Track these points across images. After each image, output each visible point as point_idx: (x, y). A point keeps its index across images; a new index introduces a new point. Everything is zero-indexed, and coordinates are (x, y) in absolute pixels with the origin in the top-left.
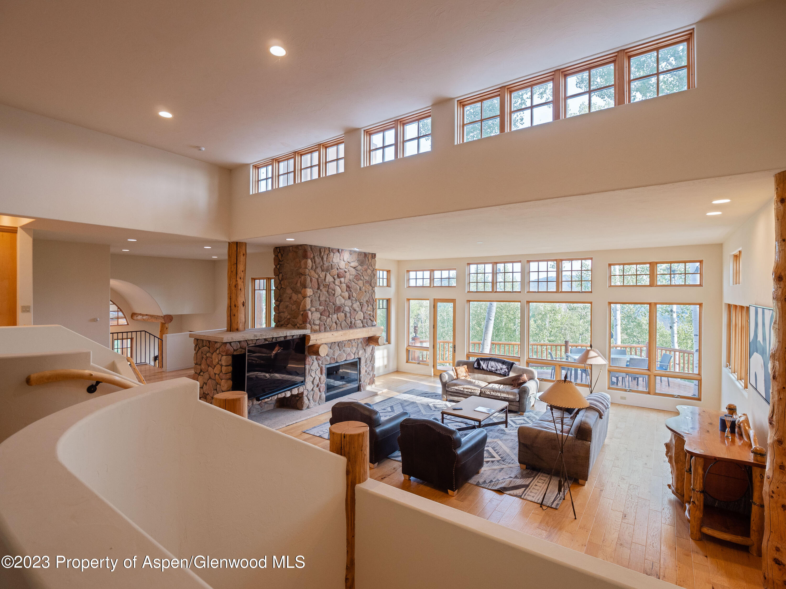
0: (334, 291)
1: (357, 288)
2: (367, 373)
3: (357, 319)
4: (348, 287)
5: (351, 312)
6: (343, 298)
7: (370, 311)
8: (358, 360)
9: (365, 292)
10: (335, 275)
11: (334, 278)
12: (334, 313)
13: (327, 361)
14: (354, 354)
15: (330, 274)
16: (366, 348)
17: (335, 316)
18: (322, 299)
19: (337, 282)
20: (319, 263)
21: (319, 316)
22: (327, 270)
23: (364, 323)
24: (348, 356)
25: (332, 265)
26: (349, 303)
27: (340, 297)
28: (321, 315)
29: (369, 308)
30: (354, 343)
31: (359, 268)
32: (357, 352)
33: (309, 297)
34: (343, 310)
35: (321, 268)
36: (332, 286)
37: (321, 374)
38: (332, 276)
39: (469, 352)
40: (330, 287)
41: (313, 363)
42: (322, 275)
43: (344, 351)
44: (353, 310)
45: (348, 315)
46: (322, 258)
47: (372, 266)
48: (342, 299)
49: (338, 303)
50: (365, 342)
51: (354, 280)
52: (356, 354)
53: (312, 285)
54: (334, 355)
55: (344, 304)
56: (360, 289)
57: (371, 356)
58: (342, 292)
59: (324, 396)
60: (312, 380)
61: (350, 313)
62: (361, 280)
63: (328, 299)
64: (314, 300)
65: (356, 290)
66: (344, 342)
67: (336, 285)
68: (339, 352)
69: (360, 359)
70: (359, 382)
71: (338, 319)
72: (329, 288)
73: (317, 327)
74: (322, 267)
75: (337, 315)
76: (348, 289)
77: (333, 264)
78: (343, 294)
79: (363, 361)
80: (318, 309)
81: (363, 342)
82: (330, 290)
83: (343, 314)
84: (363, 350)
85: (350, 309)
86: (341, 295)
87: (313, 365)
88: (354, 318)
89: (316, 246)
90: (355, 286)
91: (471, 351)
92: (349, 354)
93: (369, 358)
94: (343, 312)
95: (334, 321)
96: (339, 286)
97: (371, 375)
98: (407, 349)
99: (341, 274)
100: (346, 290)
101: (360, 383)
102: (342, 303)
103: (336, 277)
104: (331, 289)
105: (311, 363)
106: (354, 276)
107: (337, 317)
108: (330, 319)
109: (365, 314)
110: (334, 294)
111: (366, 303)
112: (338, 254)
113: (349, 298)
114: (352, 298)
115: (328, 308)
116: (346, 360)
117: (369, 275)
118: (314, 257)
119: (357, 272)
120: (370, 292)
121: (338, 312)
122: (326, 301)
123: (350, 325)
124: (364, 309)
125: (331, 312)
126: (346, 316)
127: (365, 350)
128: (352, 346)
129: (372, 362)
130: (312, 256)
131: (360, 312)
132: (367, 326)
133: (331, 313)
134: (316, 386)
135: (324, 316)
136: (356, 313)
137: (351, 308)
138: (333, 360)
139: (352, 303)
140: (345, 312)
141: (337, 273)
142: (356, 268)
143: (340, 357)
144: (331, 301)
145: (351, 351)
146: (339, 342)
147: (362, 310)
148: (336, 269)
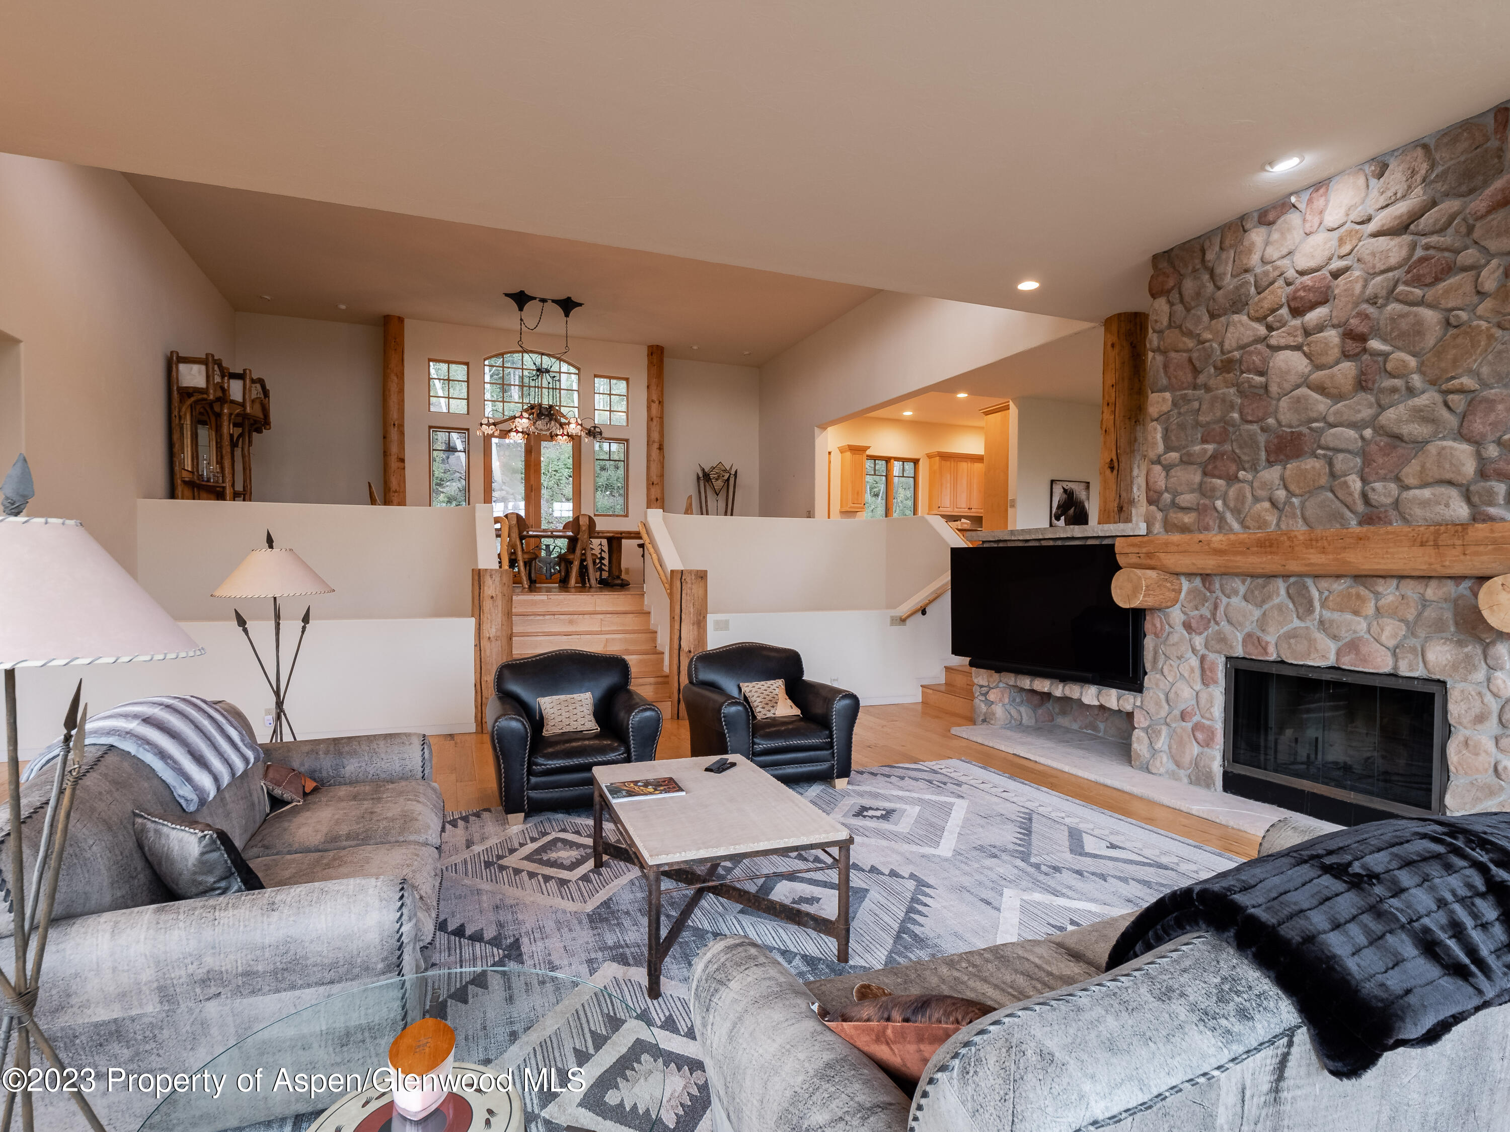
0: (1267, 374)
1: (1421, 321)
3: (1410, 481)
4: (1353, 335)
6: (1324, 391)
8: (1430, 688)
10: (1276, 310)
11: (1268, 324)
12: (1268, 461)
13: (1227, 642)
14: (1397, 652)
15: (1248, 314)
17: (1272, 474)
19: (1283, 332)
20: (1199, 295)
21: (1197, 478)
22: (1238, 304)
24: (1347, 648)
25: (1258, 275)
26: (1356, 407)
27: (1304, 390)
28: (1205, 474)
30: (1395, 597)
32: (1414, 642)
33: (1158, 419)
34: (1318, 446)
35: (1207, 307)
36: (1251, 357)
38: (1257, 319)
40: (1244, 365)
41: (1169, 634)
42: (1212, 332)
43: (1321, 621)
44: (1383, 441)
45: (1351, 465)
48: (1315, 397)
49: (1289, 418)
51: (1402, 288)
54: (1263, 629)
55: (1324, 419)
56: (1448, 322)
58: (1316, 365)
59: (1213, 764)
60: (1167, 689)
61: (1363, 453)
62: (1464, 269)
63: (1233, 413)
64: (1174, 426)
68: (1297, 623)
71: (1286, 484)
72: (1240, 372)
73: (1188, 518)
74: (1214, 302)
75: (1284, 468)
76: (1351, 346)
77: (1265, 270)
78: (1317, 375)
79: (1463, 707)
80: (1189, 455)
83: (1318, 464)
85: (1362, 436)
86: (1307, 382)
88: (1395, 478)
89: (1189, 241)
92: (1357, 643)
94: (1315, 455)
95: (1265, 494)
96: (1296, 348)
100: (1344, 355)
102: (1313, 414)
103: (1278, 314)
104: (1249, 371)
105: (1165, 635)
106: (1399, 273)
107: (1280, 478)
108: (1246, 485)
109: (1489, 450)
110: (1266, 387)
113: (1362, 384)
114: (1378, 379)
115: (1236, 446)
116: (1341, 668)
118: (1179, 285)
121: (1288, 457)
122: (1225, 421)
123: (1360, 507)
125: (1246, 458)
126: (1333, 471)
127: (1486, 649)
128: (1377, 609)
131: (1440, 444)
133: (1247, 465)
134: (1177, 712)
135: (1214, 476)
136: (1409, 448)
137: (1369, 433)
138: (1257, 648)
139: (1380, 406)
140: (1325, 456)
141: (1284, 300)
142: (1412, 227)
143: (1292, 641)
144: (1250, 418)
145: (1369, 631)
146: (1292, 580)
147: (1464, 431)
148: (1280, 282)
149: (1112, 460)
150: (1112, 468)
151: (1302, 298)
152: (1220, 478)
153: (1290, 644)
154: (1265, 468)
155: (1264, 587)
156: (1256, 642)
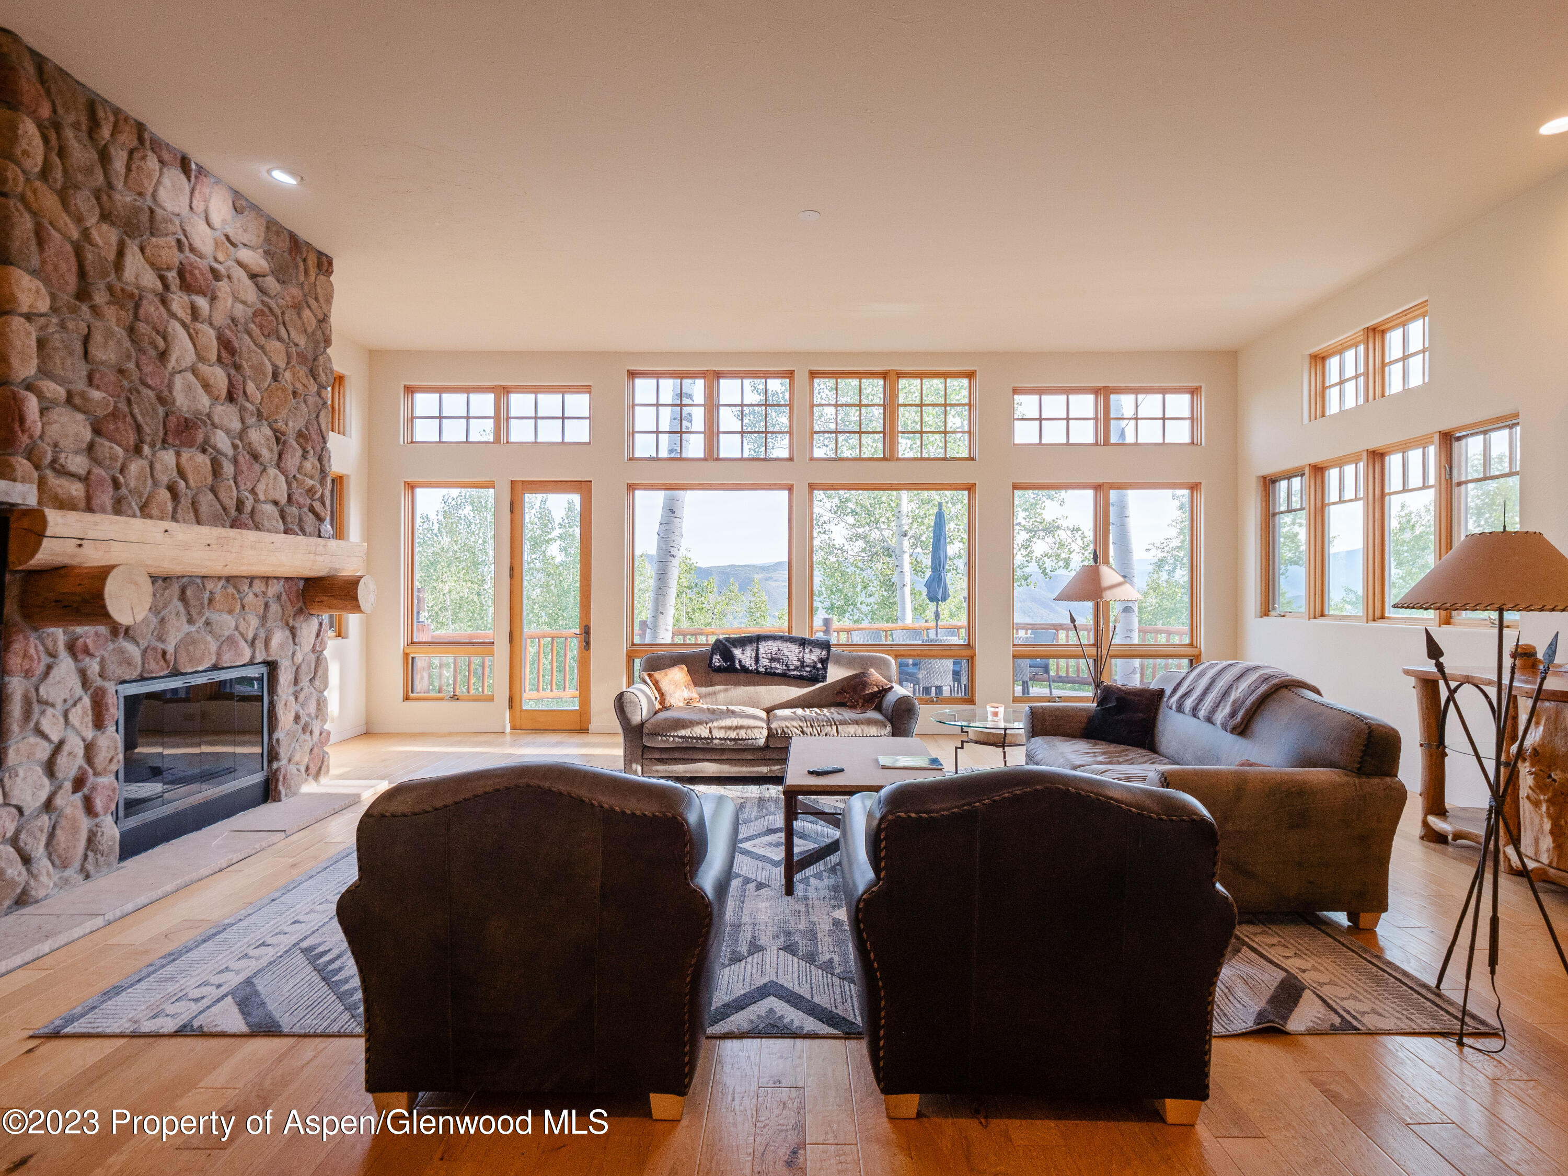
0: (165, 338)
1: (263, 364)
2: (299, 727)
3: (262, 497)
4: (226, 345)
5: (241, 459)
6: (206, 386)
7: (311, 478)
8: (264, 670)
9: (295, 393)
10: (169, 269)
11: (162, 278)
12: (164, 441)
13: (128, 661)
14: (252, 644)
15: (142, 249)
16: (297, 625)
17: (168, 458)
18: (105, 353)
19: (179, 301)
20: (88, 171)
21: (88, 434)
22: (130, 227)
23: (289, 519)
24: (225, 647)
25: (152, 211)
26: (228, 416)
27: (190, 376)
28: (97, 431)
29: (308, 465)
30: (251, 596)
31: (271, 283)
32: (262, 634)
33: (28, 317)
34: (206, 441)
35: (97, 199)
36: (151, 308)
37: (99, 723)
38: (152, 265)
40: (142, 312)
41: (48, 665)
42: (103, 236)
43: (207, 623)
44: (246, 455)
45: (228, 469)
46: (104, 157)
47: (317, 300)
48: (200, 390)
49: (181, 400)
50: (293, 598)
51: (252, 326)
52: (260, 644)
53: (44, 262)
54: (160, 639)
55: (209, 416)
56: (275, 376)
57: (313, 657)
58: (201, 358)
59: (111, 832)
60: (49, 755)
61: (235, 461)
62: (279, 339)
63: (131, 365)
64: (58, 344)
65: (259, 370)
66: (210, 585)
67: (173, 315)
68: (187, 628)
69: (272, 666)
70: (270, 762)
71: (181, 473)
72: (136, 317)
73: (76, 489)
74: (104, 198)
75: (178, 454)
76: (224, 354)
77: (159, 211)
78: (202, 367)
79: (285, 677)
80: (82, 396)
81: (284, 597)
82: (142, 327)
83: (203, 460)
84: (287, 633)
85: (235, 447)
86: (195, 372)
87: (50, 679)
88: (253, 491)
90: (254, 351)
92: (230, 640)
93: (309, 665)
94: (204, 451)
95: (164, 479)
96: (184, 325)
97: (316, 733)
98: (406, 655)
99: (197, 272)
100: (219, 360)
101: (275, 765)
102: (200, 407)
103: (172, 275)
104: (146, 322)
105: (42, 668)
106: (250, 312)
107: (178, 465)
108: (144, 463)
109: (295, 485)
110: (163, 356)
111: (297, 442)
112: (182, 177)
113: (231, 397)
114: (241, 399)
115: (136, 411)
116: (215, 668)
117: (310, 330)
118: (56, 125)
119: (267, 300)
120: (311, 400)
121: (182, 444)
122: (121, 371)
123: (233, 513)
124: (292, 461)
125: (147, 429)
126: (216, 470)
127: (293, 631)
128: (243, 607)
129: (317, 683)
130: (45, 112)
131: (272, 471)
132: (299, 532)
133: (148, 439)
134: (68, 785)
135: (112, 439)
136: (257, 468)
137: (238, 442)
138: (158, 663)
139: (243, 422)
140: (211, 454)
141: (177, 263)
142: (260, 279)
143: (190, 648)
144: (150, 382)
145: (237, 628)
146: (184, 580)
147: (282, 465)
148: (171, 240)
151: (196, 280)
152: (119, 445)
153: (188, 652)
154: (160, 449)
155: (165, 590)
156: (159, 656)
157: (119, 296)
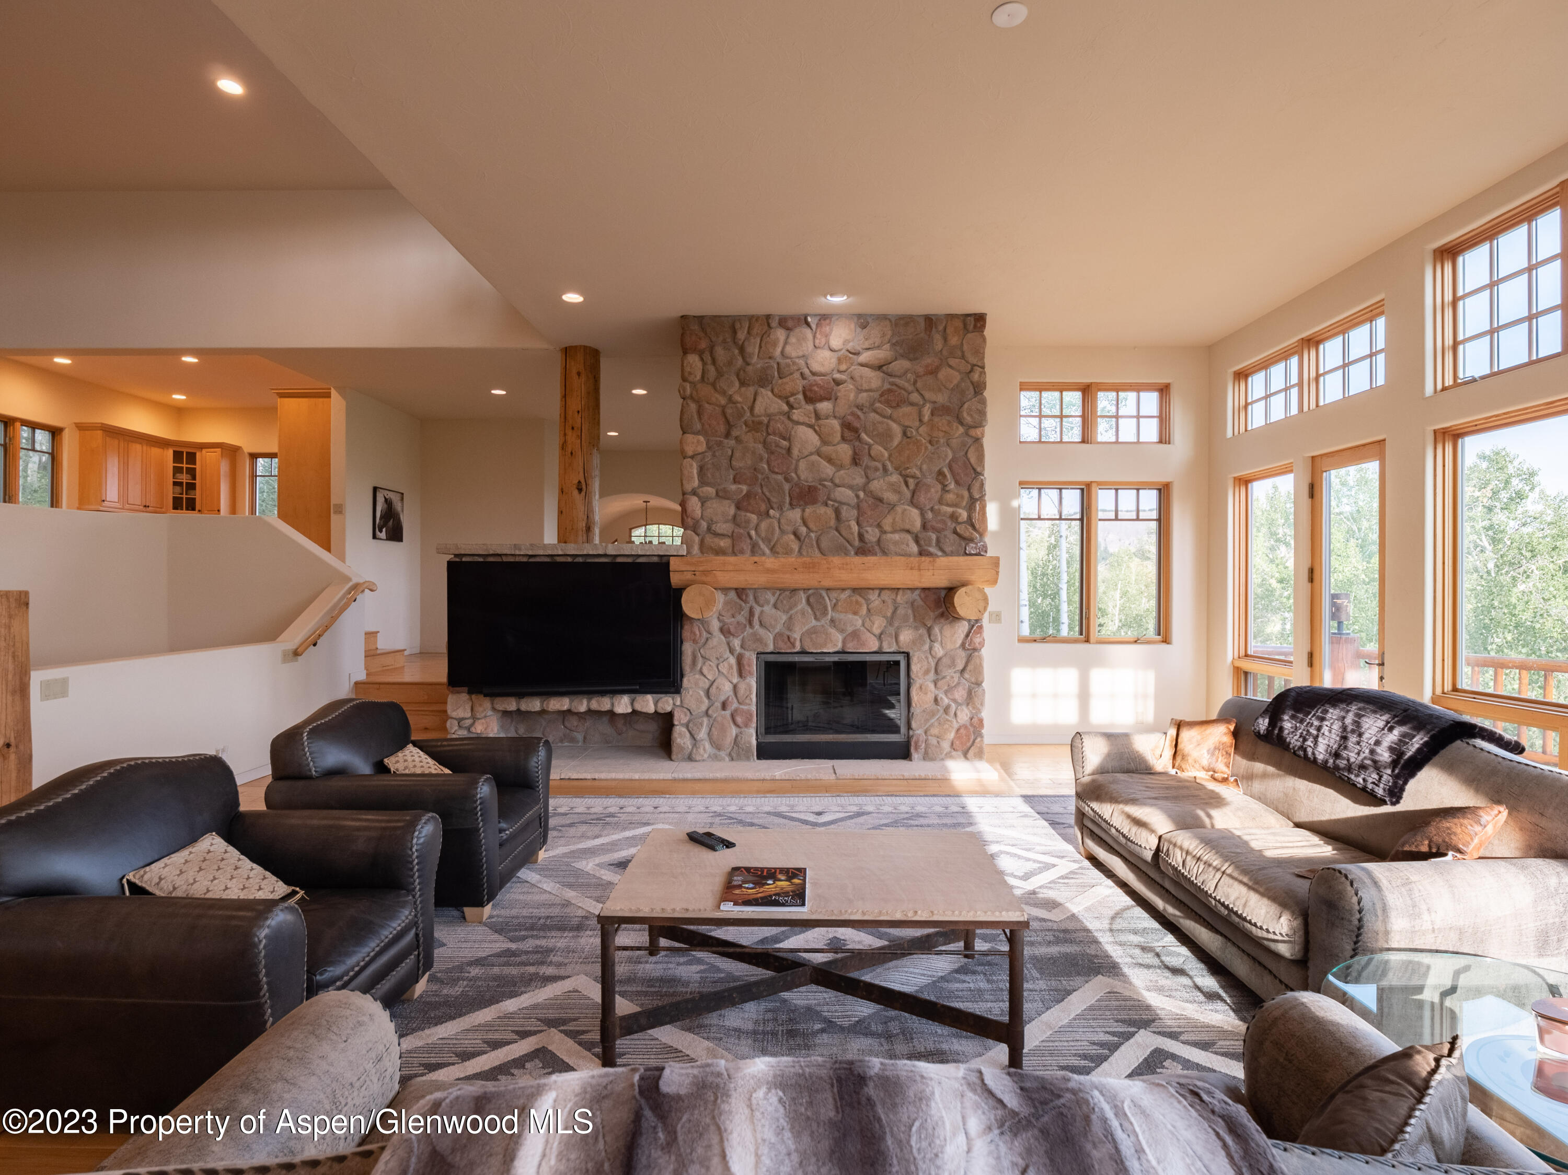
0: (790, 440)
1: (889, 429)
3: (887, 528)
4: (849, 427)
5: (864, 504)
6: (829, 461)
7: (955, 506)
8: (897, 657)
9: (932, 441)
10: (794, 395)
11: (788, 403)
12: (791, 504)
13: (763, 642)
14: (880, 638)
15: (772, 391)
16: (936, 626)
17: (795, 515)
18: (743, 463)
19: (802, 414)
20: (730, 363)
21: (732, 511)
22: (763, 380)
23: (924, 542)
24: (851, 639)
25: (780, 364)
26: (852, 476)
27: (815, 458)
28: (738, 508)
29: (949, 497)
30: (879, 602)
31: (901, 365)
32: (892, 630)
33: (692, 457)
34: (829, 499)
35: (738, 376)
36: (780, 425)
37: (742, 675)
38: (780, 397)
39: (1455, 689)
40: (770, 429)
41: (707, 639)
42: (742, 396)
43: (833, 621)
44: (871, 501)
45: (850, 513)
46: (743, 349)
47: (963, 357)
48: (824, 463)
49: (806, 476)
50: (933, 604)
51: (878, 405)
52: (888, 639)
53: (703, 425)
54: (790, 629)
55: (832, 481)
56: (905, 434)
57: (963, 653)
58: (824, 442)
59: (751, 740)
60: (707, 687)
61: (858, 507)
62: (912, 404)
63: (764, 465)
64: (709, 466)
65: (886, 436)
66: (833, 595)
67: (797, 423)
68: (814, 623)
69: (906, 656)
70: (905, 730)
71: (805, 523)
72: (767, 433)
73: (724, 543)
74: (743, 373)
75: (803, 511)
76: (848, 434)
77: (786, 362)
78: (825, 449)
79: (921, 666)
80: (725, 490)
81: (919, 603)
82: (772, 438)
83: (825, 511)
84: (921, 631)
85: (857, 496)
86: (818, 453)
87: (707, 646)
88: (879, 525)
89: (720, 316)
90: (882, 424)
91: (1465, 683)
92: (856, 635)
93: (954, 662)
94: (826, 505)
95: (790, 529)
96: (809, 426)
97: (964, 717)
99: (816, 388)
100: (843, 439)
101: (910, 733)
102: (824, 476)
103: (797, 399)
104: (774, 434)
105: (703, 640)
106: (876, 395)
107: (802, 518)
108: (773, 521)
109: (931, 514)
110: (789, 450)
111: (936, 479)
112: (807, 331)
113: (855, 461)
114: (866, 460)
115: (765, 490)
116: (841, 652)
117: (950, 386)
118: (712, 349)
119: (892, 380)
120: (955, 443)
121: (806, 504)
122: (755, 469)
123: (857, 543)
124: (928, 499)
125: (776, 501)
126: (838, 517)
127: (929, 631)
128: (869, 610)
130: (703, 345)
131: (904, 507)
132: (940, 553)
133: (775, 506)
134: (718, 705)
135: (747, 511)
136: (884, 508)
137: (862, 494)
138: (786, 643)
139: (867, 477)
140: (833, 506)
141: (801, 389)
142: (884, 368)
143: (814, 636)
144: (776, 470)
145: (863, 625)
146: (810, 592)
147: (915, 501)
148: (797, 375)
149: (579, 482)
150: (580, 490)
151: (815, 392)
152: (753, 513)
153: (811, 639)
154: (788, 510)
155: (790, 598)
156: (786, 639)
157: (755, 426)
